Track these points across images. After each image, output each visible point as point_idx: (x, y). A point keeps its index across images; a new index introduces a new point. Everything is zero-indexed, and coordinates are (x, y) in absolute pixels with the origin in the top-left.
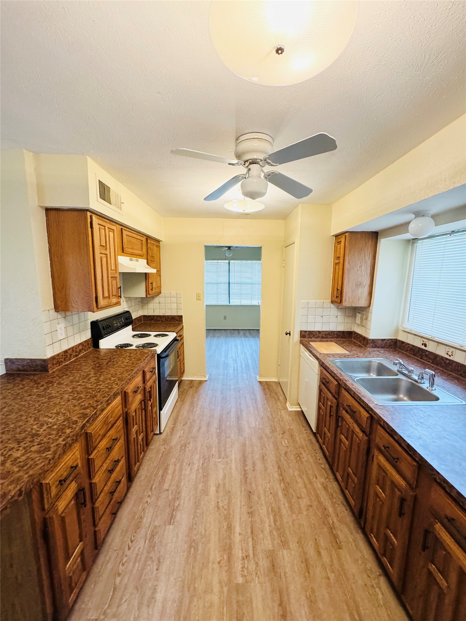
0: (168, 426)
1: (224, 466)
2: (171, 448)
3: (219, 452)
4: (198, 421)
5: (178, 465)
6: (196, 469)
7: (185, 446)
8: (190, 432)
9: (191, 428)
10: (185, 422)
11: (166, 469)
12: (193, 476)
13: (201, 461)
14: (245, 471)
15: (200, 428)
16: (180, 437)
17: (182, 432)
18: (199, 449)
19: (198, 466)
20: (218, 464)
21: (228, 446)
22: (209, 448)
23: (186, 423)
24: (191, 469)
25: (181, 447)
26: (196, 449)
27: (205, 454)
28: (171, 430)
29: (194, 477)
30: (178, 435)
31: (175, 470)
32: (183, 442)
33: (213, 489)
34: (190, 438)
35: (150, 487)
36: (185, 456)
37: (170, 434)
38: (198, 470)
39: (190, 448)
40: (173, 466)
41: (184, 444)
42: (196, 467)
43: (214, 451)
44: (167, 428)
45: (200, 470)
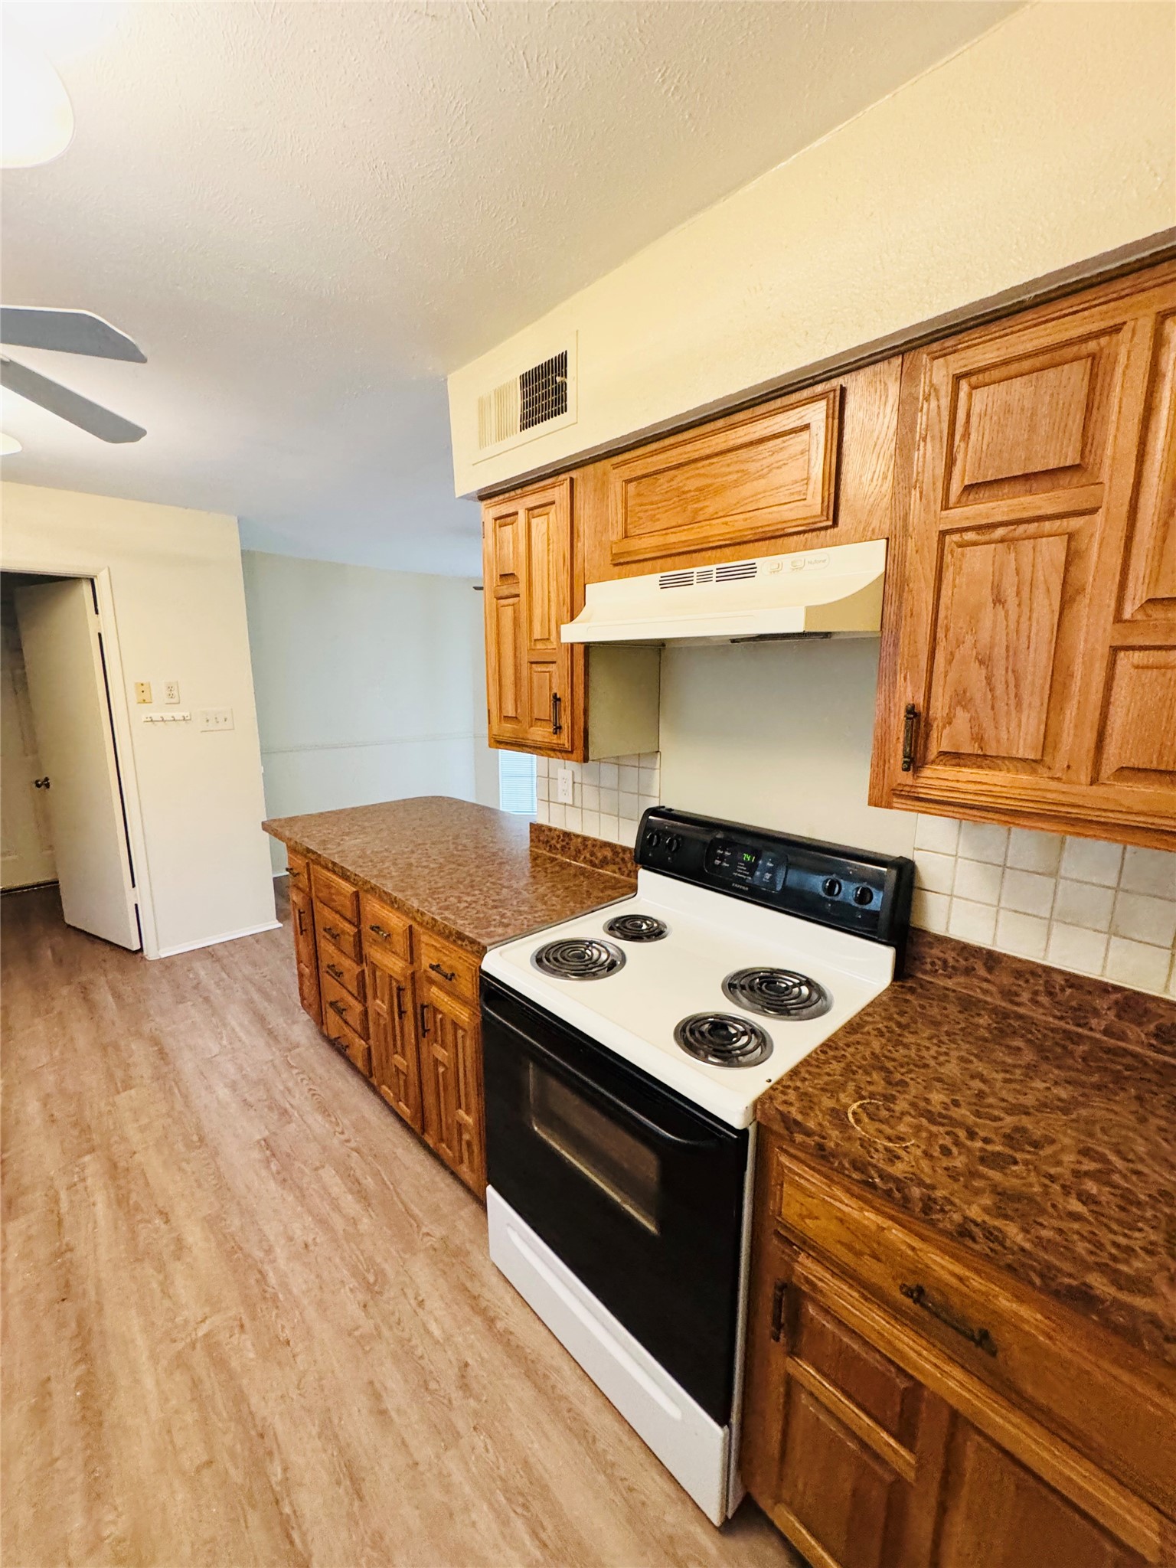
0: (518, 1311)
1: (179, 1320)
2: (410, 1248)
3: (220, 1363)
4: (425, 1452)
5: (339, 1223)
6: (278, 1250)
7: (369, 1287)
8: (405, 1353)
9: (424, 1383)
10: (474, 1386)
11: (362, 1196)
12: (272, 1230)
13: (272, 1279)
14: (86, 1357)
15: (383, 1412)
16: (421, 1303)
17: (437, 1332)
18: (311, 1313)
19: (274, 1261)
20: (207, 1310)
21: (190, 1417)
22: (275, 1348)
23: (465, 1387)
24: (291, 1239)
25: (380, 1274)
26: (321, 1306)
27: (275, 1312)
28: (484, 1304)
29: (266, 1229)
30: (434, 1304)
31: (337, 1208)
32: (391, 1292)
33: (195, 1236)
34: (377, 1328)
35: (365, 1150)
36: (343, 1259)
37: (469, 1285)
38: (269, 1251)
39: (345, 1292)
40: (352, 1213)
41: (380, 1293)
42: (280, 1253)
43: (244, 1350)
44: (509, 1301)
45: (261, 1254)
